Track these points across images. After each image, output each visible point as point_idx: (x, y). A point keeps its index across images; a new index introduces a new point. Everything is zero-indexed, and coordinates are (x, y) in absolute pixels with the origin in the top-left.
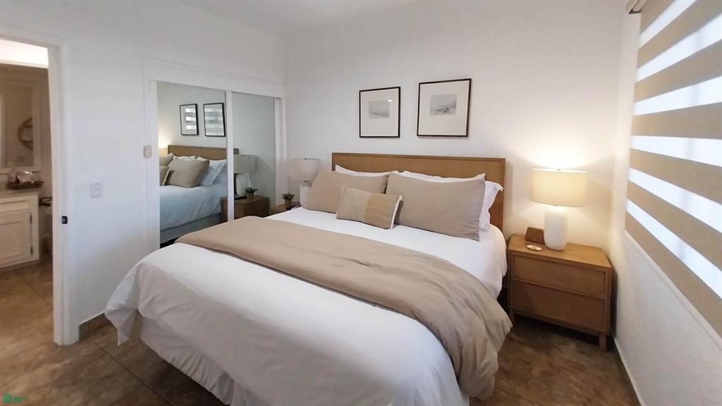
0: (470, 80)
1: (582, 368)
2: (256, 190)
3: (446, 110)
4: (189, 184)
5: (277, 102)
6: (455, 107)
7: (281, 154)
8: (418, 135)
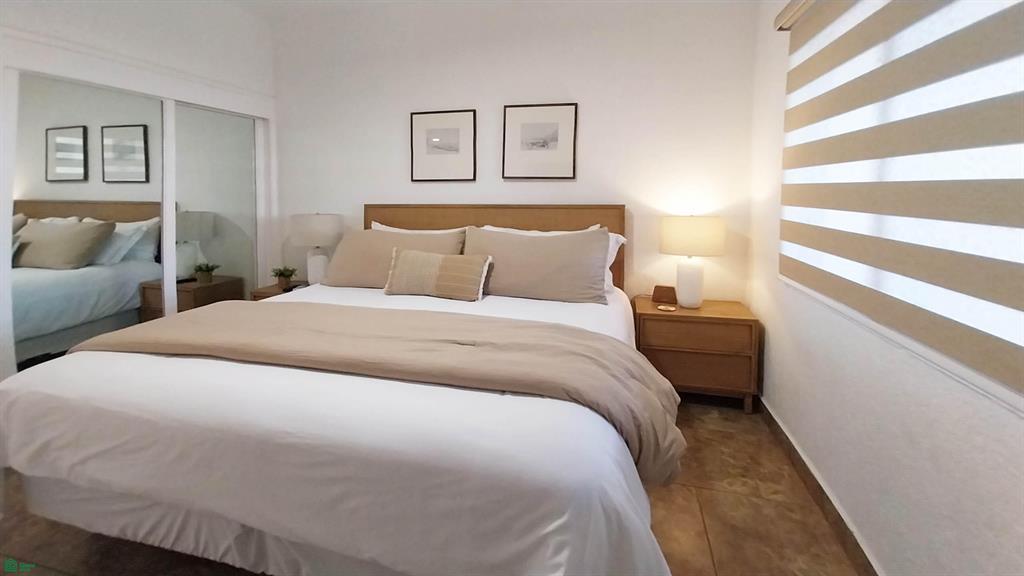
0: (576, 105)
1: (729, 437)
2: (217, 267)
3: (544, 144)
4: (69, 263)
5: (259, 125)
6: (557, 140)
7: (267, 208)
8: (503, 177)
